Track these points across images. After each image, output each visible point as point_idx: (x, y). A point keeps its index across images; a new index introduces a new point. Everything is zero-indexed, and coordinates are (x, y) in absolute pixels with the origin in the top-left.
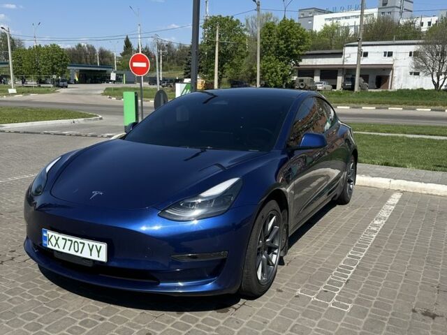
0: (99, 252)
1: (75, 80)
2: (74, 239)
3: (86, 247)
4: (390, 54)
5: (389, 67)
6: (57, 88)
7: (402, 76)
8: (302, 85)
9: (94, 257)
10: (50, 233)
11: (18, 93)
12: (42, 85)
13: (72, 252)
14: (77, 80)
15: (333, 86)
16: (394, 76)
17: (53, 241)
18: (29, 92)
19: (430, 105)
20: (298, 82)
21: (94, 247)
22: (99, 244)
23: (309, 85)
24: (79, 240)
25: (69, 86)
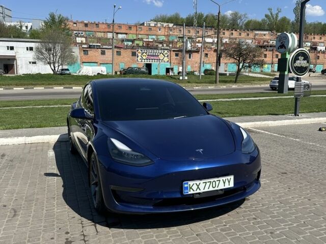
0: (229, 182)
2: (212, 180)
3: (221, 182)
4: (12, 48)
5: (12, 58)
7: (24, 65)
9: (227, 186)
10: (191, 183)
13: (211, 189)
16: (18, 64)
17: (195, 187)
19: (63, 84)
21: (227, 180)
22: (229, 177)
24: (216, 179)
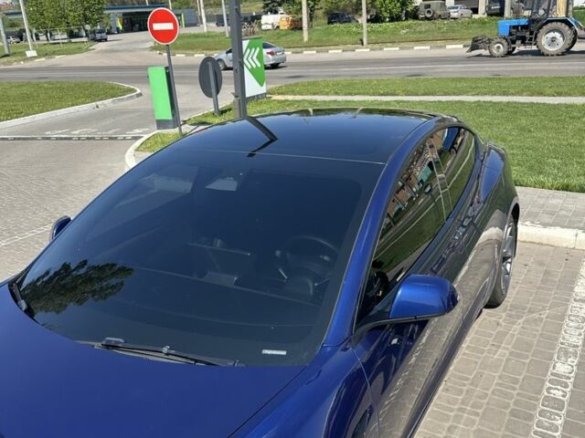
1: (118, 28)
6: (92, 43)
8: (429, 12)
11: (39, 56)
12: (73, 40)
14: (121, 27)
15: (472, 9)
18: (54, 53)
20: (422, 8)
23: (439, 12)
25: (109, 37)
